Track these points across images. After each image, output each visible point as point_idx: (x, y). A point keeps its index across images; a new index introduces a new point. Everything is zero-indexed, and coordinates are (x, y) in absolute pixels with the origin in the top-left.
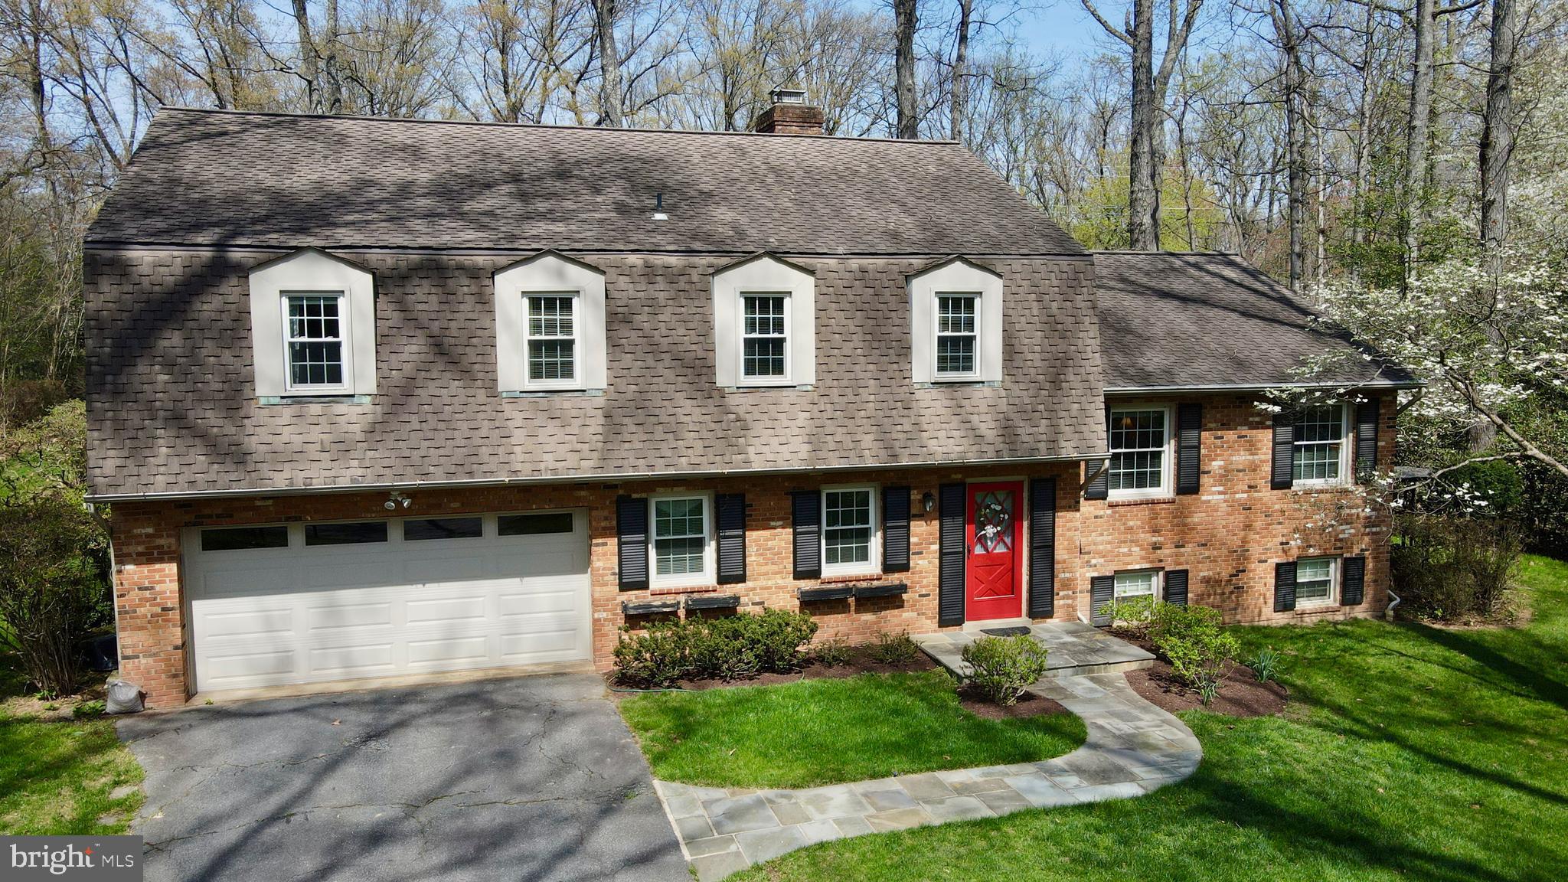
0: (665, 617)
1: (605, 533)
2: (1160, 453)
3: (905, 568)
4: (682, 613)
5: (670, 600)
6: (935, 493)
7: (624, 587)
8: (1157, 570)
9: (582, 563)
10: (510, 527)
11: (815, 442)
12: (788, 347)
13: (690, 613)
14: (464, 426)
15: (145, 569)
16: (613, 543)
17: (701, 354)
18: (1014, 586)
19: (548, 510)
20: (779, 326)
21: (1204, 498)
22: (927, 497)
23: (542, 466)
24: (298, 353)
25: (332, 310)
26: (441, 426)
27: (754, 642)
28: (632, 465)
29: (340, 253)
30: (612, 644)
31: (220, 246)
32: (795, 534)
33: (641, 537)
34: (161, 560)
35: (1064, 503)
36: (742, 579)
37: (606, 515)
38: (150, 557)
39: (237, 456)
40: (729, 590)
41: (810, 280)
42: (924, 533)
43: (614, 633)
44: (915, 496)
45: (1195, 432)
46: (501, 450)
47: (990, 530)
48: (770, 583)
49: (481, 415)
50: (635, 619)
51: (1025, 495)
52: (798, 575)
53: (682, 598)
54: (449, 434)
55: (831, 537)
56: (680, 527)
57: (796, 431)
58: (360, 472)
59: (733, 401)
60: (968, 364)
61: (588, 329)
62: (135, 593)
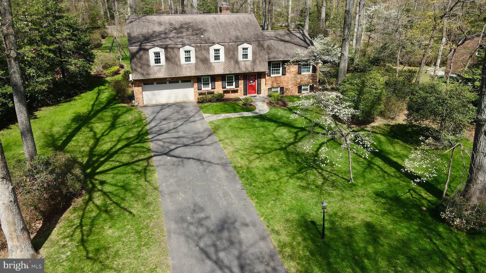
0: (204, 94)
1: (196, 82)
2: (280, 69)
3: (238, 87)
4: (206, 93)
5: (205, 92)
6: (243, 76)
7: (198, 90)
8: (279, 87)
9: (193, 86)
10: (183, 81)
11: (224, 70)
12: (220, 56)
13: (207, 93)
14: (177, 69)
15: (138, 88)
16: (197, 84)
17: (208, 58)
18: (255, 90)
19: (188, 79)
20: (219, 53)
21: (287, 76)
22: (241, 77)
23: (187, 74)
24: (155, 60)
25: (159, 54)
26: (174, 69)
27: (216, 97)
28: (199, 74)
29: (159, 46)
30: (197, 98)
32: (222, 82)
33: (201, 83)
34: (140, 87)
35: (263, 77)
36: (215, 89)
37: (196, 80)
38: (138, 86)
39: (148, 74)
40: (213, 90)
41: (223, 47)
42: (241, 82)
43: (197, 96)
44: (240, 77)
45: (285, 66)
46: (182, 72)
47: (251, 81)
48: (219, 89)
49: (179, 67)
50: (200, 94)
51: (257, 76)
52: (223, 88)
53: (207, 91)
55: (228, 83)
56: (206, 81)
57: (222, 69)
58: (164, 75)
59: (213, 64)
60: (247, 58)
61: (193, 55)
62: (137, 91)
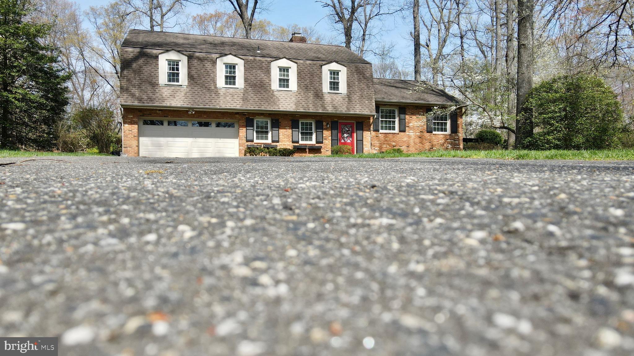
0: (258, 148)
1: (243, 126)
2: (395, 121)
3: (322, 143)
4: (262, 148)
5: (259, 145)
6: (330, 123)
7: (247, 141)
9: (236, 136)
10: (219, 125)
11: (297, 104)
12: (290, 81)
13: (264, 147)
14: (208, 94)
15: (130, 126)
16: (245, 129)
17: (268, 81)
18: (353, 153)
19: (229, 119)
20: (288, 75)
21: (407, 134)
22: (328, 124)
23: (227, 105)
24: (169, 75)
25: (177, 65)
26: (203, 94)
27: (280, 151)
28: (249, 107)
32: (292, 131)
33: (252, 128)
34: (134, 124)
35: (365, 129)
36: (278, 142)
37: (243, 122)
38: (131, 123)
40: (274, 144)
41: (296, 65)
42: (327, 134)
43: (244, 152)
44: (324, 124)
45: (404, 115)
46: (217, 101)
47: (345, 135)
48: (286, 143)
49: (213, 92)
50: (250, 149)
51: (355, 126)
52: (293, 142)
53: (262, 145)
54: (205, 96)
55: (302, 133)
56: (262, 128)
57: (292, 102)
58: (183, 103)
59: (275, 93)
60: (338, 89)
61: (240, 73)
62: (127, 132)
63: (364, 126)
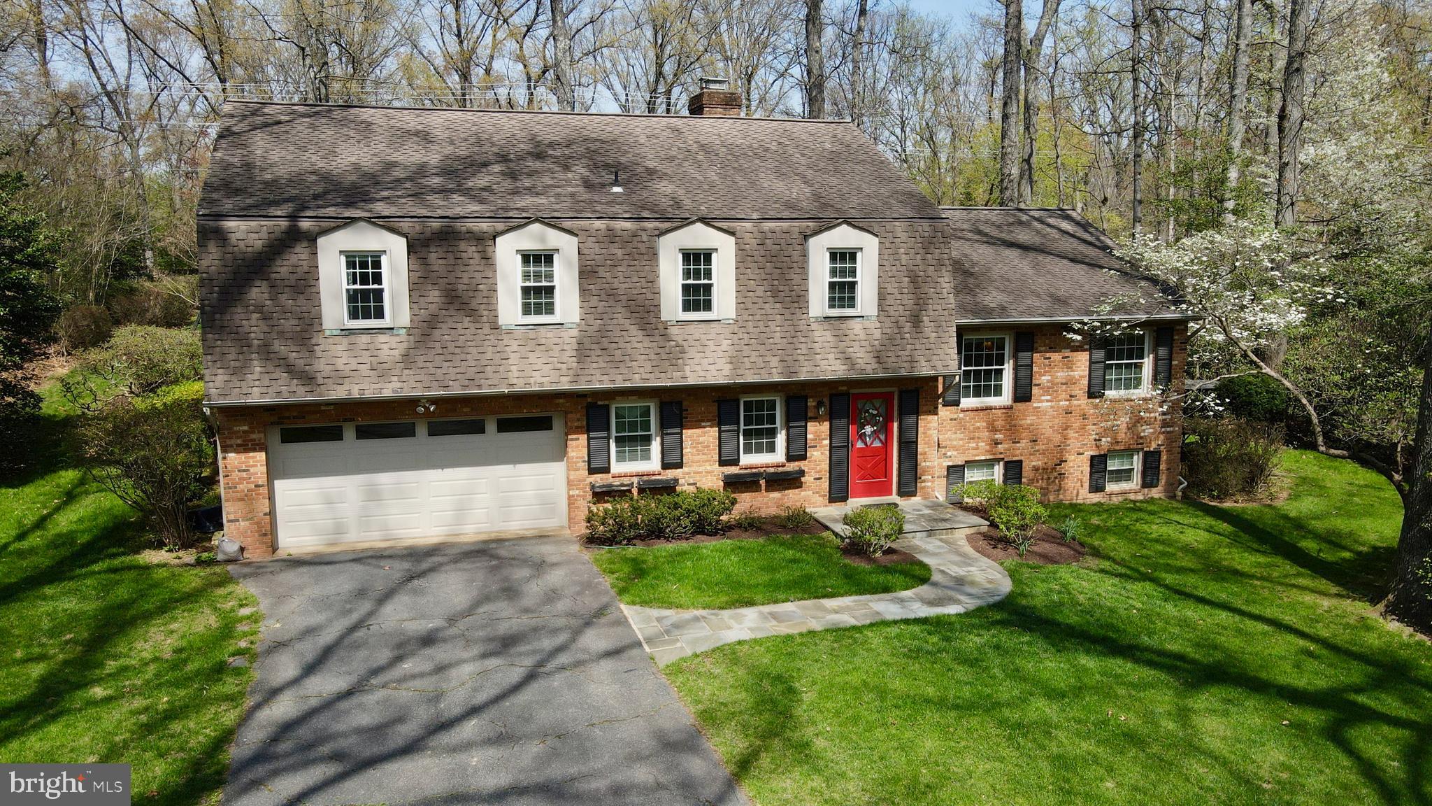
0: (623, 494)
1: (578, 431)
2: (1002, 370)
3: (803, 457)
4: (635, 491)
5: (626, 481)
6: (826, 401)
7: (592, 471)
8: (998, 460)
9: (560, 453)
10: (505, 426)
11: (735, 362)
12: (714, 290)
13: (641, 491)
14: (474, 351)
15: (243, 456)
16: (583, 438)
17: (649, 296)
18: (887, 473)
19: (536, 413)
20: (708, 274)
21: (1035, 405)
22: (820, 404)
23: (532, 381)
24: (352, 297)
25: (377, 264)
26: (457, 351)
27: (689, 512)
28: (598, 379)
29: (380, 222)
30: (583, 514)
31: (293, 217)
32: (720, 432)
33: (604, 434)
34: (254, 450)
35: (925, 408)
36: (680, 465)
37: (578, 418)
38: (245, 447)
40: (670, 474)
41: (732, 239)
42: (818, 432)
43: (585, 505)
44: (811, 403)
45: (1030, 353)
46: (501, 369)
47: (868, 429)
48: (701, 469)
49: (487, 343)
50: (600, 495)
51: (896, 402)
52: (722, 463)
53: (635, 480)
54: (463, 357)
55: (747, 434)
56: (633, 425)
57: (721, 354)
58: (399, 385)
59: (674, 331)
60: (851, 303)
61: (564, 278)
62: (236, 475)
63: (922, 401)
